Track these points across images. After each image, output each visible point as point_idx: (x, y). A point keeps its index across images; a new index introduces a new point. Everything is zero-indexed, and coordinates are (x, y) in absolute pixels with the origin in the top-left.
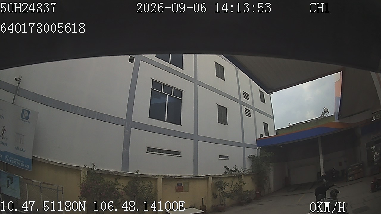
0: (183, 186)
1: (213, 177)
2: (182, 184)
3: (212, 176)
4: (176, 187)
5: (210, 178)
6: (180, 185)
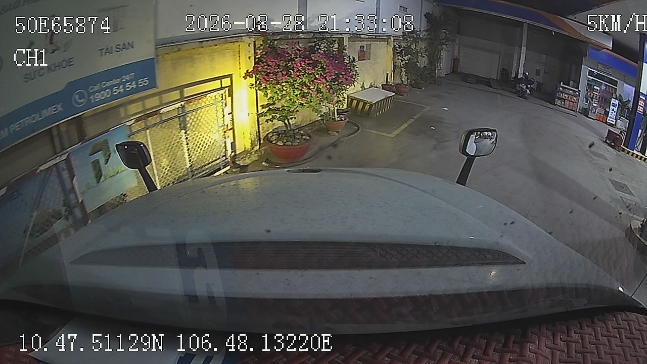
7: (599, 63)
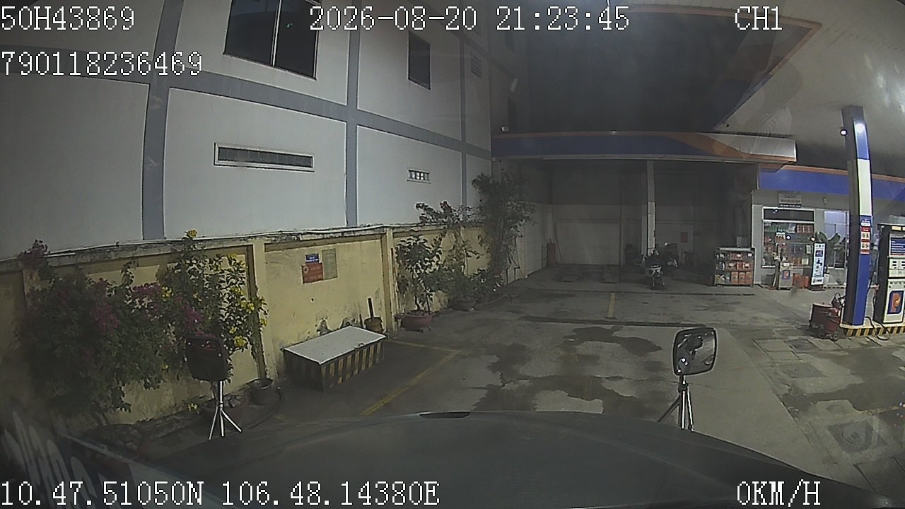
0: (320, 262)
1: (395, 230)
2: (318, 258)
3: (393, 228)
4: (303, 267)
5: (389, 234)
6: (312, 260)
7: (779, 192)
